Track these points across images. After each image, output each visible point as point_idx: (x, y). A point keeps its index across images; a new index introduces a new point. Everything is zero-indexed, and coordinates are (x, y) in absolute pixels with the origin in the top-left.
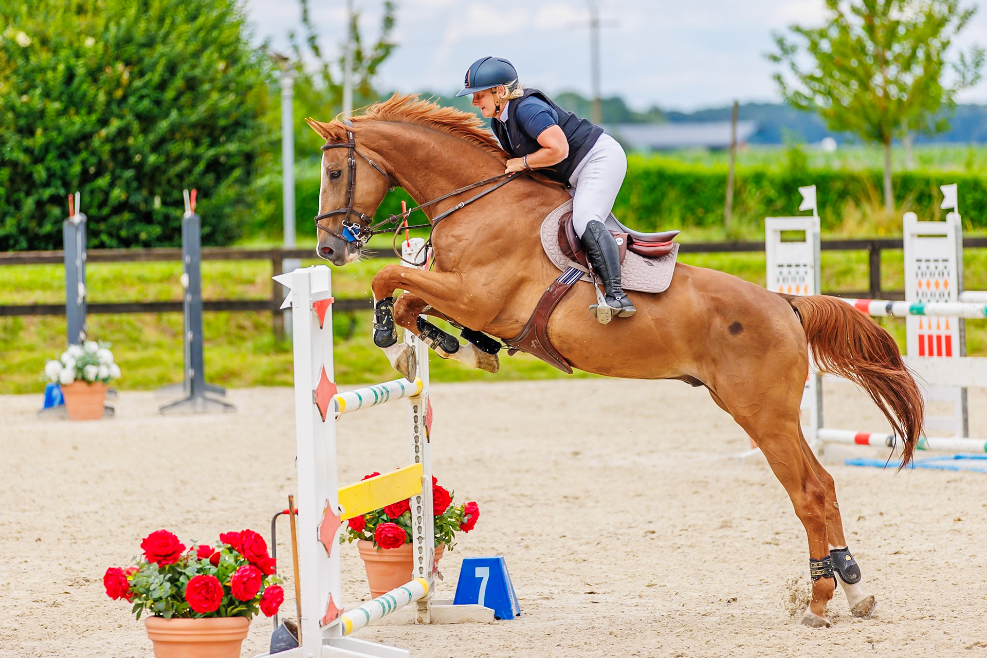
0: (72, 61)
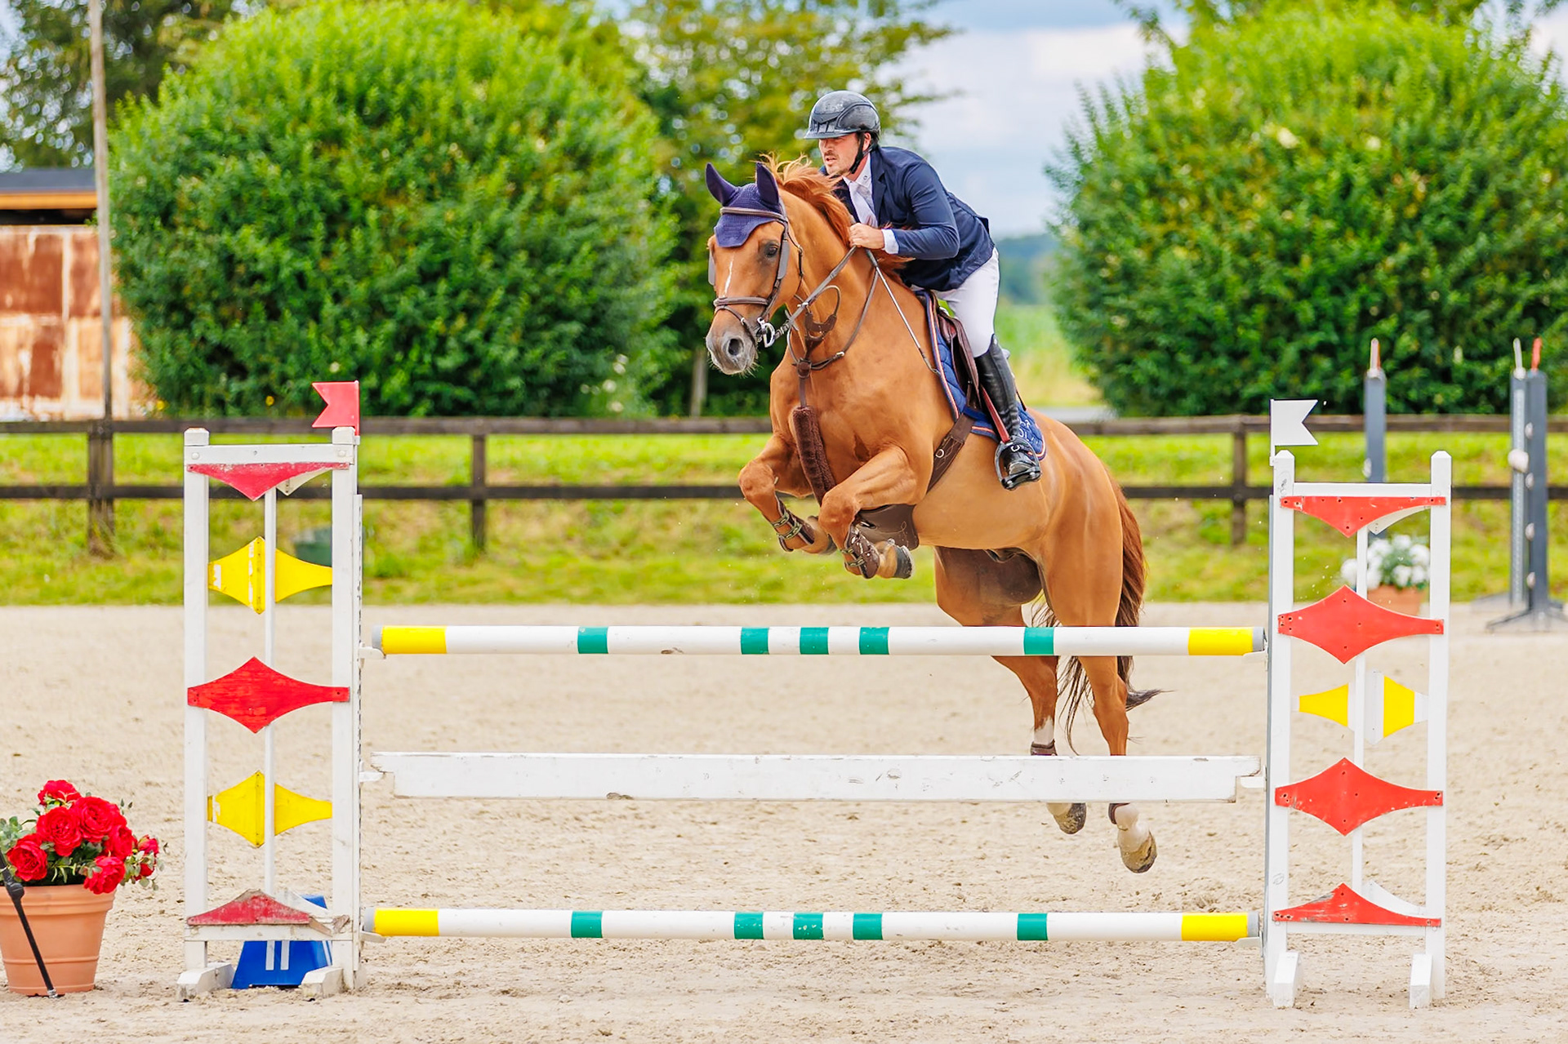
0: (1350, 168)
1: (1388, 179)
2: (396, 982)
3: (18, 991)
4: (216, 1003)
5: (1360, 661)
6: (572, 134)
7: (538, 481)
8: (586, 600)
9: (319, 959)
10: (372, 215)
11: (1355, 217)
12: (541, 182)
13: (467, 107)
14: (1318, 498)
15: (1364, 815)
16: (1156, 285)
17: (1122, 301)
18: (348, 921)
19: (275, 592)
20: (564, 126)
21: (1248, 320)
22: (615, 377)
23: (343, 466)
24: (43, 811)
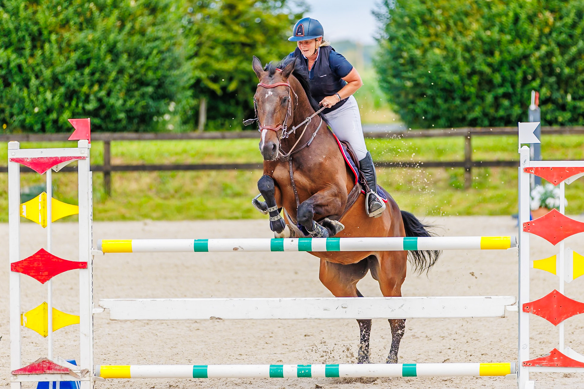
0: (518, 10)
1: (535, 15)
5: (562, 244)
7: (135, 162)
8: (159, 219)
10: (53, 37)
11: (520, 33)
12: (134, 20)
14: (541, 167)
15: (565, 316)
16: (425, 66)
17: (410, 74)
18: (88, 372)
19: (51, 217)
21: (469, 82)
22: (169, 112)
23: (84, 158)
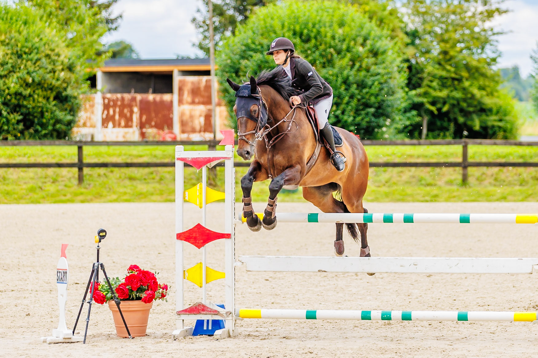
2: (248, 334)
3: (120, 336)
4: (185, 341)
6: (372, 45)
9: (222, 326)
12: (361, 61)
13: (337, 36)
18: (231, 313)
19: (206, 200)
20: (369, 42)
22: (386, 126)
23: (229, 158)
24: (128, 275)
